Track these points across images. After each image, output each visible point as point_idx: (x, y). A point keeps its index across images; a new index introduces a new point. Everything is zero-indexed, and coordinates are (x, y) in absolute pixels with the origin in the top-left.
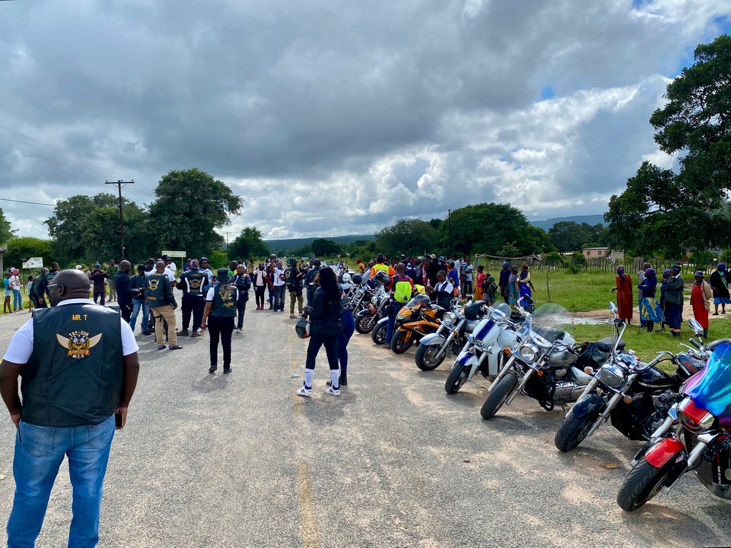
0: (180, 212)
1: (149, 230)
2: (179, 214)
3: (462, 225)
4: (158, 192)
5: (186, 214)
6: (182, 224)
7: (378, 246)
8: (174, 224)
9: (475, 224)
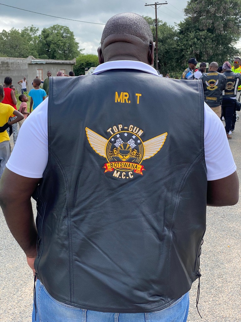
0: (204, 28)
1: (178, 45)
2: (203, 30)
4: (187, 11)
5: (209, 30)
6: (205, 39)
8: (198, 40)
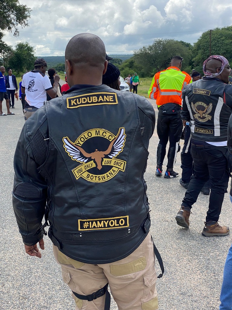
3: (215, 45)
7: (136, 64)
9: (227, 45)
